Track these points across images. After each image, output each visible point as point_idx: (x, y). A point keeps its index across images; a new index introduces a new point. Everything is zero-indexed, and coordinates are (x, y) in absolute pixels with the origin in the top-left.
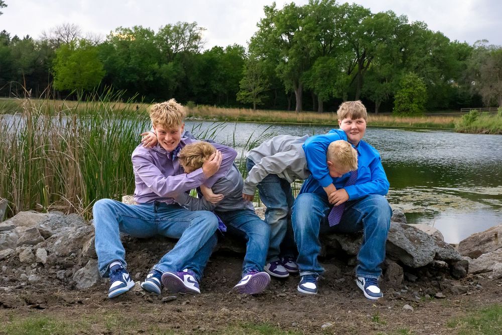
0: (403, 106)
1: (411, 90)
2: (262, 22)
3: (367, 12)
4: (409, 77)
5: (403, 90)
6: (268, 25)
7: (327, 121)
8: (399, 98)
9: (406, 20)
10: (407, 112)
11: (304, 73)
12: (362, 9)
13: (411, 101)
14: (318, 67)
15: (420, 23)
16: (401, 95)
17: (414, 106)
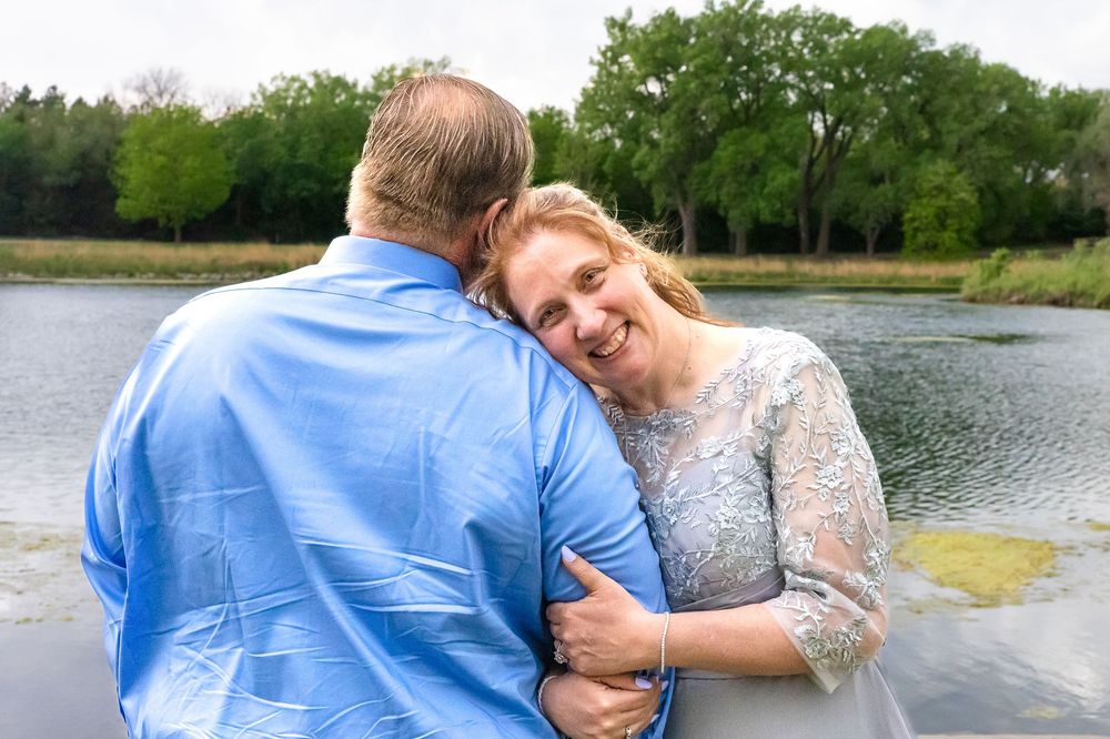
0: (921, 238)
1: (941, 201)
2: (604, 54)
3: (846, 24)
4: (936, 170)
5: (925, 201)
6: (614, 60)
7: (740, 275)
8: (913, 220)
9: (932, 41)
10: (932, 250)
11: (697, 168)
12: (832, 18)
13: (943, 226)
14: (725, 152)
15: (964, 47)
16: (919, 212)
17: (948, 237)
